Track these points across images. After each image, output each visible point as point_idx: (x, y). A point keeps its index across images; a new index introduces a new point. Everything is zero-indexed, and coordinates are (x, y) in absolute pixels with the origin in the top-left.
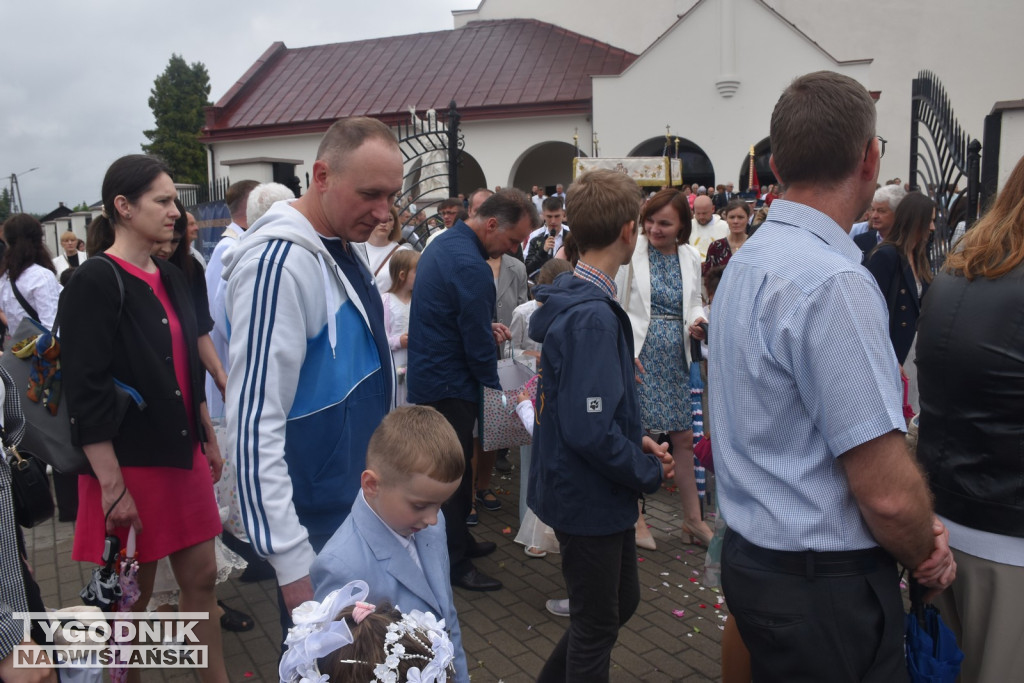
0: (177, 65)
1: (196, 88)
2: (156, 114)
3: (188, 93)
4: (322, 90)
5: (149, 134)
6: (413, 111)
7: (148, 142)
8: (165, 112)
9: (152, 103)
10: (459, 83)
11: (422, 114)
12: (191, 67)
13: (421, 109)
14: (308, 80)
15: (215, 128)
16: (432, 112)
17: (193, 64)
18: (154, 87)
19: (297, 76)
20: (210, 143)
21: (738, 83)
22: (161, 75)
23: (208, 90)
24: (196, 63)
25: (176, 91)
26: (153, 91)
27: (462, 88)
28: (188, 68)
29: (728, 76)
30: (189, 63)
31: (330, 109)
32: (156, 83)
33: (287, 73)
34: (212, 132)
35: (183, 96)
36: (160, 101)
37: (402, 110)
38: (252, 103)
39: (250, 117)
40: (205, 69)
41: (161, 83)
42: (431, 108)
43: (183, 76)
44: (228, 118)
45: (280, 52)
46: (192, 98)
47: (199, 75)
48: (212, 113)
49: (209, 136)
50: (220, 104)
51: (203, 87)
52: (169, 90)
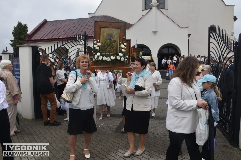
0: (20, 24)
1: (24, 30)
2: (14, 36)
3: (22, 31)
4: (56, 31)
5: (12, 41)
6: (78, 36)
8: (16, 36)
9: (13, 33)
10: (90, 30)
12: (23, 25)
14: (52, 29)
15: (28, 40)
17: (24, 24)
18: (13, 29)
19: (49, 28)
21: (157, 32)
22: (15, 27)
23: (28, 30)
25: (19, 31)
27: (90, 32)
28: (22, 25)
29: (154, 30)
30: (23, 24)
31: (57, 36)
33: (47, 27)
35: (21, 32)
36: (15, 33)
38: (38, 34)
39: (37, 37)
40: (27, 26)
43: (21, 27)
44: (32, 37)
45: (45, 22)
46: (23, 32)
47: (25, 27)
48: (28, 36)
49: (26, 42)
50: (30, 34)
51: (26, 30)
52: (17, 30)
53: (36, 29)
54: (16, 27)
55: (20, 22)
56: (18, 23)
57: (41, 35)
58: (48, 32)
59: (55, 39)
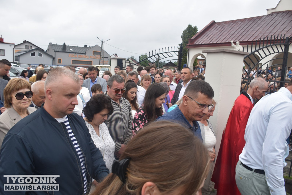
0: (190, 27)
1: (193, 33)
2: (183, 39)
3: (191, 34)
6: (232, 42)
8: (185, 39)
9: (182, 37)
11: (235, 43)
13: (235, 41)
14: (218, 31)
15: (190, 44)
16: (238, 42)
18: (183, 32)
20: (188, 48)
22: (185, 30)
24: (195, 26)
25: (188, 34)
28: (192, 28)
30: (193, 26)
31: (220, 40)
32: (183, 31)
33: (213, 29)
34: (189, 45)
36: (184, 37)
37: (230, 42)
38: (201, 38)
41: (185, 32)
42: (238, 41)
43: (191, 30)
44: (194, 42)
45: (213, 23)
46: (192, 36)
47: (195, 29)
48: (190, 40)
49: (188, 46)
50: (193, 38)
51: (196, 33)
52: (187, 33)
53: (201, 32)
54: (186, 30)
55: (190, 24)
56: (188, 26)
57: (204, 40)
58: (212, 36)
59: (216, 44)
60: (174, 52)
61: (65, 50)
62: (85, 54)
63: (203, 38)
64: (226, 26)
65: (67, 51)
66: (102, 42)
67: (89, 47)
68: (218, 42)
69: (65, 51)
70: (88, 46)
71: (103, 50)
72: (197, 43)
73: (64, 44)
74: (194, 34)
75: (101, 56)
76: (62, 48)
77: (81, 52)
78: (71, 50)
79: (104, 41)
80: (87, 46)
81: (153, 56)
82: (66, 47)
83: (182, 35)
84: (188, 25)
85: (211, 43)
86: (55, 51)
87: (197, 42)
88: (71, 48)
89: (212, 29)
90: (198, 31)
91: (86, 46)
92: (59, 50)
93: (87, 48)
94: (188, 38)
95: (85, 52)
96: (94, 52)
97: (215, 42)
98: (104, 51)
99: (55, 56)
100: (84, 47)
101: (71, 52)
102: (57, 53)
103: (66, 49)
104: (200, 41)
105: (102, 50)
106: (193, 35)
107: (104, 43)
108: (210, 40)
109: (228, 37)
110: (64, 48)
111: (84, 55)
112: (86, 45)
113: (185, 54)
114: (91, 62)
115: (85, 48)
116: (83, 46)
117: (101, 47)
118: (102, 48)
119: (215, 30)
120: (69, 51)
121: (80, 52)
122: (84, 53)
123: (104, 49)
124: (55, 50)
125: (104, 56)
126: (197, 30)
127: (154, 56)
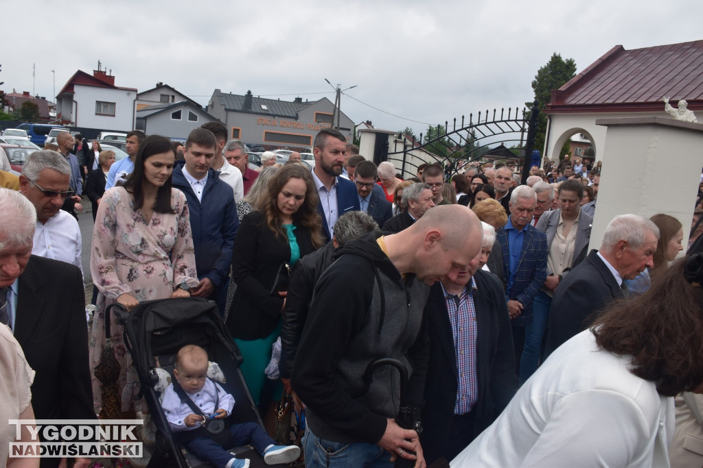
0: (556, 60)
1: (565, 75)
2: (536, 91)
3: (559, 79)
5: (528, 104)
6: (666, 100)
7: (527, 110)
8: (542, 91)
9: (534, 85)
12: (565, 62)
13: (675, 99)
14: (629, 73)
15: (555, 104)
16: (683, 103)
17: (567, 60)
18: (537, 74)
20: (550, 114)
22: (543, 67)
24: (569, 59)
25: (551, 78)
26: (536, 77)
28: (563, 63)
30: (564, 59)
32: (539, 72)
33: (617, 68)
34: (552, 107)
35: (555, 81)
36: (540, 84)
38: (584, 89)
41: (542, 73)
42: (683, 99)
43: (559, 67)
45: (619, 52)
46: (561, 82)
47: (570, 66)
48: (555, 94)
49: (549, 109)
50: (563, 88)
51: (570, 75)
52: (547, 77)
53: (584, 74)
54: (545, 68)
55: (557, 54)
56: (552, 58)
57: (591, 93)
58: (613, 83)
59: (623, 104)
60: (516, 121)
61: (250, 108)
62: (296, 118)
63: (590, 89)
64: (654, 59)
65: (253, 110)
66: (339, 92)
67: (307, 103)
68: (627, 101)
69: (249, 110)
70: (304, 101)
71: (339, 111)
72: (573, 102)
73: (249, 92)
74: (567, 80)
75: (333, 124)
76: (243, 102)
77: (287, 114)
78: (264, 107)
79: (341, 90)
80: (301, 99)
81: (463, 129)
82: (253, 100)
83: (535, 79)
84: (552, 55)
85: (610, 101)
86: (226, 110)
87: (572, 100)
88: (265, 104)
89: (615, 67)
90: (577, 72)
91: (298, 100)
92: (237, 108)
93: (301, 105)
94: (550, 87)
95: (297, 115)
96: (317, 114)
97: (620, 101)
98: (340, 113)
99: (226, 121)
100: (295, 101)
101: (263, 112)
102: (231, 114)
103: (252, 106)
104: (579, 98)
105: (337, 110)
106: (564, 81)
107: (341, 95)
108: (607, 96)
109: (655, 88)
110: (248, 103)
111: (292, 121)
112: (300, 97)
113: (541, 127)
114: (310, 137)
115: (297, 105)
116: (292, 100)
117: (334, 103)
118: (337, 106)
119: (622, 70)
120: (259, 111)
121: (283, 114)
122: (295, 116)
123: (341, 109)
124: (228, 107)
125: (341, 126)
126: (575, 70)
127: (465, 129)
